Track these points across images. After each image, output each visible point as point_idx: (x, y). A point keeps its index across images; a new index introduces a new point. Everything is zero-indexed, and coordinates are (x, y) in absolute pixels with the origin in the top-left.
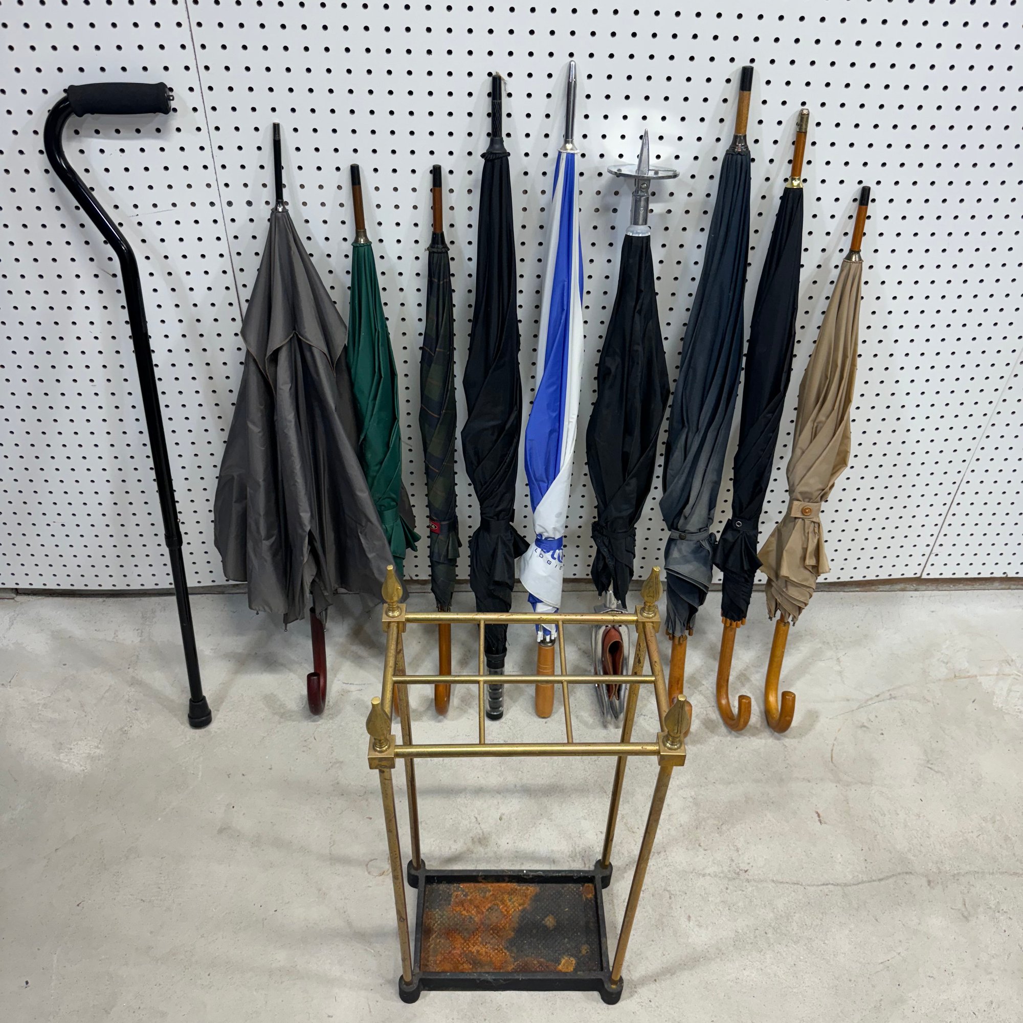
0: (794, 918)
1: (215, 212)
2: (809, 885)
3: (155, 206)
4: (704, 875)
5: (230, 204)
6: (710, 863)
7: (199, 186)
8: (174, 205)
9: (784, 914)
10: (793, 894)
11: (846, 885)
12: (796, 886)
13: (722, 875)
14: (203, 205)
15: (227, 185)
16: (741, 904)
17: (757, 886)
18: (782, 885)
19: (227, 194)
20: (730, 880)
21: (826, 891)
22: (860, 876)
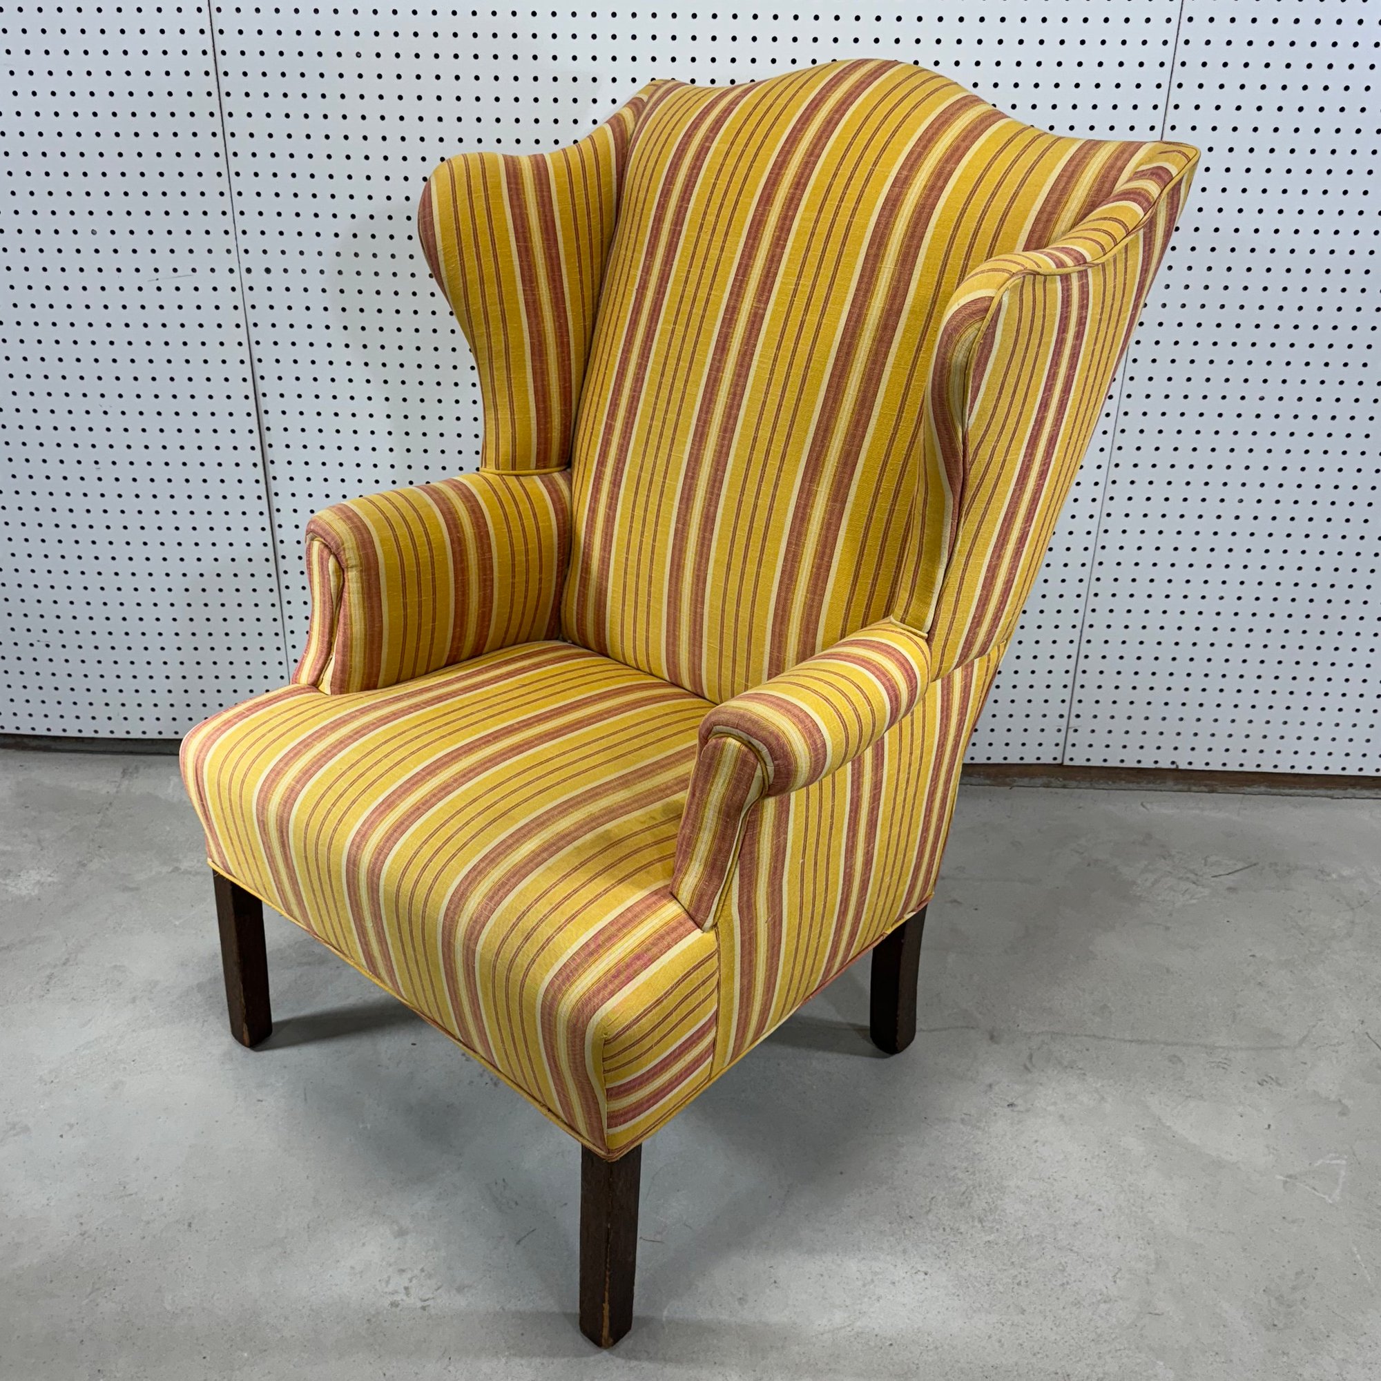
1: (234, 280)
3: (175, 270)
5: (249, 271)
7: (219, 251)
8: (194, 270)
14: (222, 270)
15: (246, 251)
19: (246, 261)
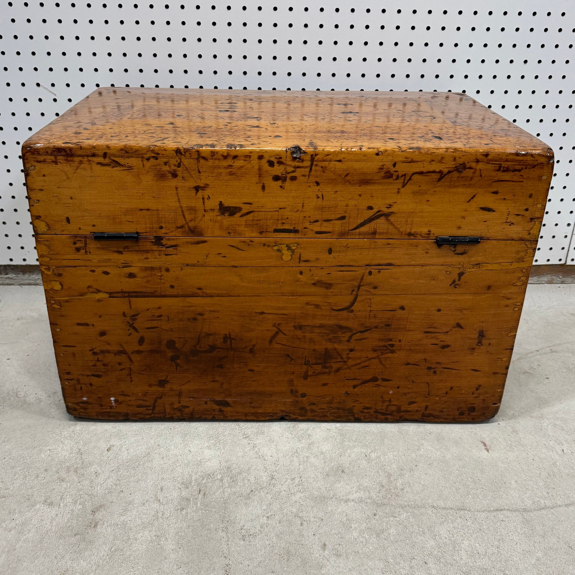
0: (463, 546)
2: (478, 511)
4: (347, 501)
6: (355, 489)
9: (448, 542)
10: (459, 520)
11: (525, 510)
12: (462, 512)
13: (369, 501)
16: (392, 531)
17: (414, 513)
18: (444, 512)
20: (378, 505)
21: (501, 517)
22: (542, 502)
